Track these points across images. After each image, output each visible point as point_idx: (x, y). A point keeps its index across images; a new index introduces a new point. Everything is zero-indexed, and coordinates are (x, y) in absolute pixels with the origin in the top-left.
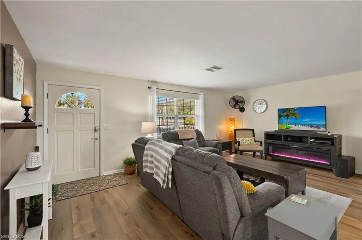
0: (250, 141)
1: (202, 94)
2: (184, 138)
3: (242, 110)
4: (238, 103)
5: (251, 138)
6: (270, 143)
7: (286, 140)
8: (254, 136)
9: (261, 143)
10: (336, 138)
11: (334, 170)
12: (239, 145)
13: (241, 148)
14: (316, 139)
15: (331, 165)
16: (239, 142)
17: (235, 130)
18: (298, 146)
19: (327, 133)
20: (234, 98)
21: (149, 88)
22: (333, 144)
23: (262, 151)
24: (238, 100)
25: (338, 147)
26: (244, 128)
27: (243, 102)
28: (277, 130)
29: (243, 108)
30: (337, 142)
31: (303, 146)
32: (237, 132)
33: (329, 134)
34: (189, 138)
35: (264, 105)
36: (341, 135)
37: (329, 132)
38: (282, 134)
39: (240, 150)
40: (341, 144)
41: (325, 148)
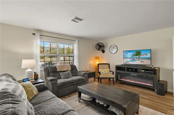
0: (107, 71)
1: (77, 41)
2: (62, 70)
3: (103, 52)
4: (101, 47)
5: (108, 69)
6: (119, 73)
7: (128, 70)
8: (109, 68)
9: (113, 72)
10: (157, 69)
11: (156, 90)
12: (100, 74)
13: (101, 76)
14: (145, 70)
15: (153, 87)
16: (100, 72)
17: (98, 64)
18: (135, 74)
19: (151, 66)
20: (98, 44)
21: (33, 34)
22: (155, 73)
23: (114, 78)
24: (100, 46)
25: (158, 75)
26: (104, 63)
27: (103, 46)
28: (123, 64)
29: (104, 51)
30: (157, 72)
31: (138, 74)
32: (99, 65)
33: (153, 67)
34: (65, 70)
35: (116, 48)
36: (159, 68)
37: (153, 66)
38: (126, 67)
39: (100, 77)
40: (159, 73)
41: (150, 76)
